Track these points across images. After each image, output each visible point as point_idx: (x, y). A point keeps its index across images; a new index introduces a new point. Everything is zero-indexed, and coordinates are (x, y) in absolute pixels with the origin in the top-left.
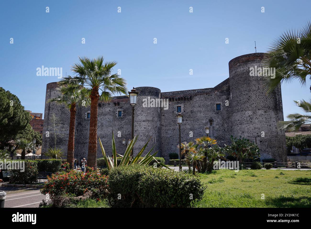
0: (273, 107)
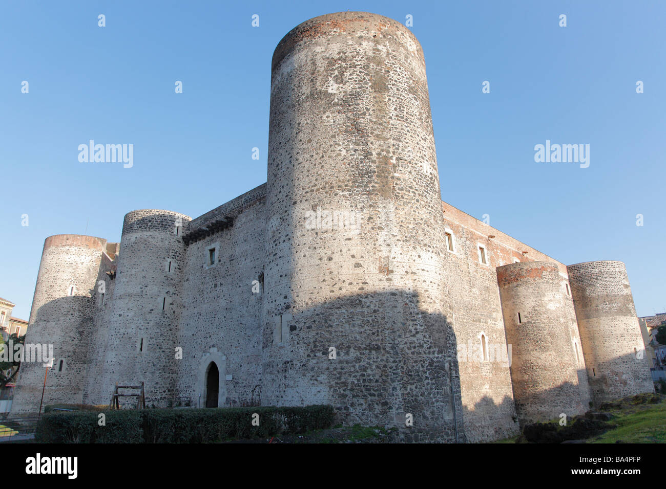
0: (350, 184)
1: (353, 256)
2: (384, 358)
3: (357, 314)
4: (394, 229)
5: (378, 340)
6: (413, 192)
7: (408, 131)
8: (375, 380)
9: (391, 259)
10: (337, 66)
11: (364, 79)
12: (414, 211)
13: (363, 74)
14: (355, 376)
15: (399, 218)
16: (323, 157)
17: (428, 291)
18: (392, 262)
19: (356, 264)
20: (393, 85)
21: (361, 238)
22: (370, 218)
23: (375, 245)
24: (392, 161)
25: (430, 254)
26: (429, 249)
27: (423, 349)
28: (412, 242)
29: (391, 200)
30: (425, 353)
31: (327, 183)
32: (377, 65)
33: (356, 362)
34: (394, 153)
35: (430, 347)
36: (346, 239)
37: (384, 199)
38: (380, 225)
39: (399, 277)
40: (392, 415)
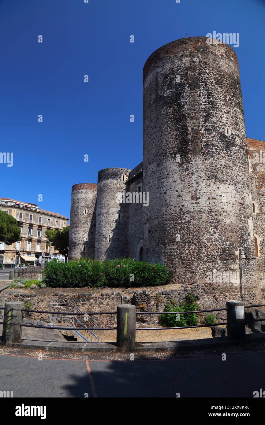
1: (177, 191)
2: (193, 247)
3: (179, 224)
4: (201, 173)
5: (190, 238)
6: (215, 149)
7: (213, 110)
8: (187, 260)
9: (199, 191)
10: (168, 78)
11: (184, 83)
12: (216, 161)
13: (183, 80)
14: (177, 257)
15: (205, 166)
16: (162, 135)
17: (224, 208)
18: (199, 193)
19: (178, 195)
20: (203, 82)
21: (181, 181)
22: (187, 168)
23: (189, 183)
24: (201, 132)
25: (227, 186)
26: (226, 182)
27: (219, 243)
28: (213, 180)
29: (200, 156)
30: (220, 245)
31: (164, 150)
32: (192, 72)
33: (178, 250)
34: (202, 126)
35: (224, 241)
36: (173, 182)
37: (196, 156)
38: (193, 172)
39: (203, 201)
40: (196, 279)
